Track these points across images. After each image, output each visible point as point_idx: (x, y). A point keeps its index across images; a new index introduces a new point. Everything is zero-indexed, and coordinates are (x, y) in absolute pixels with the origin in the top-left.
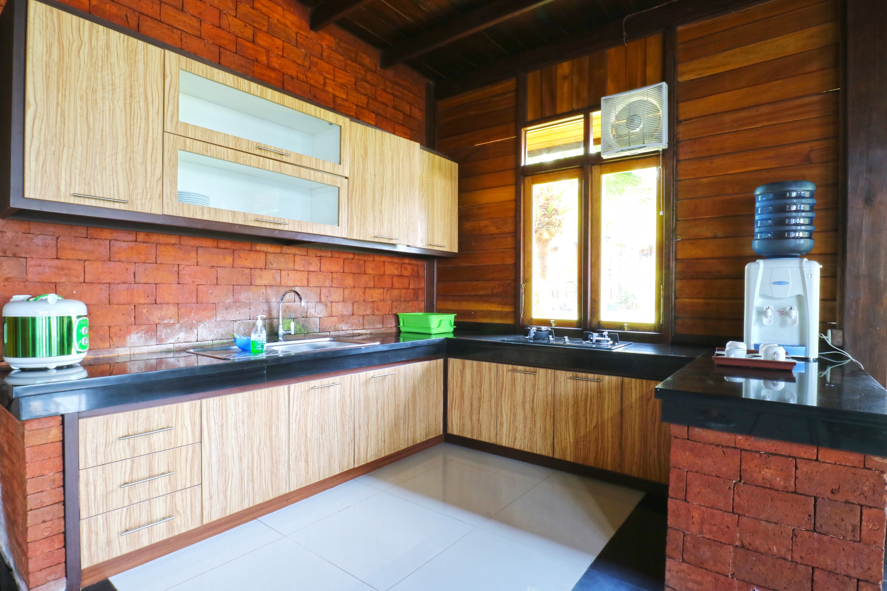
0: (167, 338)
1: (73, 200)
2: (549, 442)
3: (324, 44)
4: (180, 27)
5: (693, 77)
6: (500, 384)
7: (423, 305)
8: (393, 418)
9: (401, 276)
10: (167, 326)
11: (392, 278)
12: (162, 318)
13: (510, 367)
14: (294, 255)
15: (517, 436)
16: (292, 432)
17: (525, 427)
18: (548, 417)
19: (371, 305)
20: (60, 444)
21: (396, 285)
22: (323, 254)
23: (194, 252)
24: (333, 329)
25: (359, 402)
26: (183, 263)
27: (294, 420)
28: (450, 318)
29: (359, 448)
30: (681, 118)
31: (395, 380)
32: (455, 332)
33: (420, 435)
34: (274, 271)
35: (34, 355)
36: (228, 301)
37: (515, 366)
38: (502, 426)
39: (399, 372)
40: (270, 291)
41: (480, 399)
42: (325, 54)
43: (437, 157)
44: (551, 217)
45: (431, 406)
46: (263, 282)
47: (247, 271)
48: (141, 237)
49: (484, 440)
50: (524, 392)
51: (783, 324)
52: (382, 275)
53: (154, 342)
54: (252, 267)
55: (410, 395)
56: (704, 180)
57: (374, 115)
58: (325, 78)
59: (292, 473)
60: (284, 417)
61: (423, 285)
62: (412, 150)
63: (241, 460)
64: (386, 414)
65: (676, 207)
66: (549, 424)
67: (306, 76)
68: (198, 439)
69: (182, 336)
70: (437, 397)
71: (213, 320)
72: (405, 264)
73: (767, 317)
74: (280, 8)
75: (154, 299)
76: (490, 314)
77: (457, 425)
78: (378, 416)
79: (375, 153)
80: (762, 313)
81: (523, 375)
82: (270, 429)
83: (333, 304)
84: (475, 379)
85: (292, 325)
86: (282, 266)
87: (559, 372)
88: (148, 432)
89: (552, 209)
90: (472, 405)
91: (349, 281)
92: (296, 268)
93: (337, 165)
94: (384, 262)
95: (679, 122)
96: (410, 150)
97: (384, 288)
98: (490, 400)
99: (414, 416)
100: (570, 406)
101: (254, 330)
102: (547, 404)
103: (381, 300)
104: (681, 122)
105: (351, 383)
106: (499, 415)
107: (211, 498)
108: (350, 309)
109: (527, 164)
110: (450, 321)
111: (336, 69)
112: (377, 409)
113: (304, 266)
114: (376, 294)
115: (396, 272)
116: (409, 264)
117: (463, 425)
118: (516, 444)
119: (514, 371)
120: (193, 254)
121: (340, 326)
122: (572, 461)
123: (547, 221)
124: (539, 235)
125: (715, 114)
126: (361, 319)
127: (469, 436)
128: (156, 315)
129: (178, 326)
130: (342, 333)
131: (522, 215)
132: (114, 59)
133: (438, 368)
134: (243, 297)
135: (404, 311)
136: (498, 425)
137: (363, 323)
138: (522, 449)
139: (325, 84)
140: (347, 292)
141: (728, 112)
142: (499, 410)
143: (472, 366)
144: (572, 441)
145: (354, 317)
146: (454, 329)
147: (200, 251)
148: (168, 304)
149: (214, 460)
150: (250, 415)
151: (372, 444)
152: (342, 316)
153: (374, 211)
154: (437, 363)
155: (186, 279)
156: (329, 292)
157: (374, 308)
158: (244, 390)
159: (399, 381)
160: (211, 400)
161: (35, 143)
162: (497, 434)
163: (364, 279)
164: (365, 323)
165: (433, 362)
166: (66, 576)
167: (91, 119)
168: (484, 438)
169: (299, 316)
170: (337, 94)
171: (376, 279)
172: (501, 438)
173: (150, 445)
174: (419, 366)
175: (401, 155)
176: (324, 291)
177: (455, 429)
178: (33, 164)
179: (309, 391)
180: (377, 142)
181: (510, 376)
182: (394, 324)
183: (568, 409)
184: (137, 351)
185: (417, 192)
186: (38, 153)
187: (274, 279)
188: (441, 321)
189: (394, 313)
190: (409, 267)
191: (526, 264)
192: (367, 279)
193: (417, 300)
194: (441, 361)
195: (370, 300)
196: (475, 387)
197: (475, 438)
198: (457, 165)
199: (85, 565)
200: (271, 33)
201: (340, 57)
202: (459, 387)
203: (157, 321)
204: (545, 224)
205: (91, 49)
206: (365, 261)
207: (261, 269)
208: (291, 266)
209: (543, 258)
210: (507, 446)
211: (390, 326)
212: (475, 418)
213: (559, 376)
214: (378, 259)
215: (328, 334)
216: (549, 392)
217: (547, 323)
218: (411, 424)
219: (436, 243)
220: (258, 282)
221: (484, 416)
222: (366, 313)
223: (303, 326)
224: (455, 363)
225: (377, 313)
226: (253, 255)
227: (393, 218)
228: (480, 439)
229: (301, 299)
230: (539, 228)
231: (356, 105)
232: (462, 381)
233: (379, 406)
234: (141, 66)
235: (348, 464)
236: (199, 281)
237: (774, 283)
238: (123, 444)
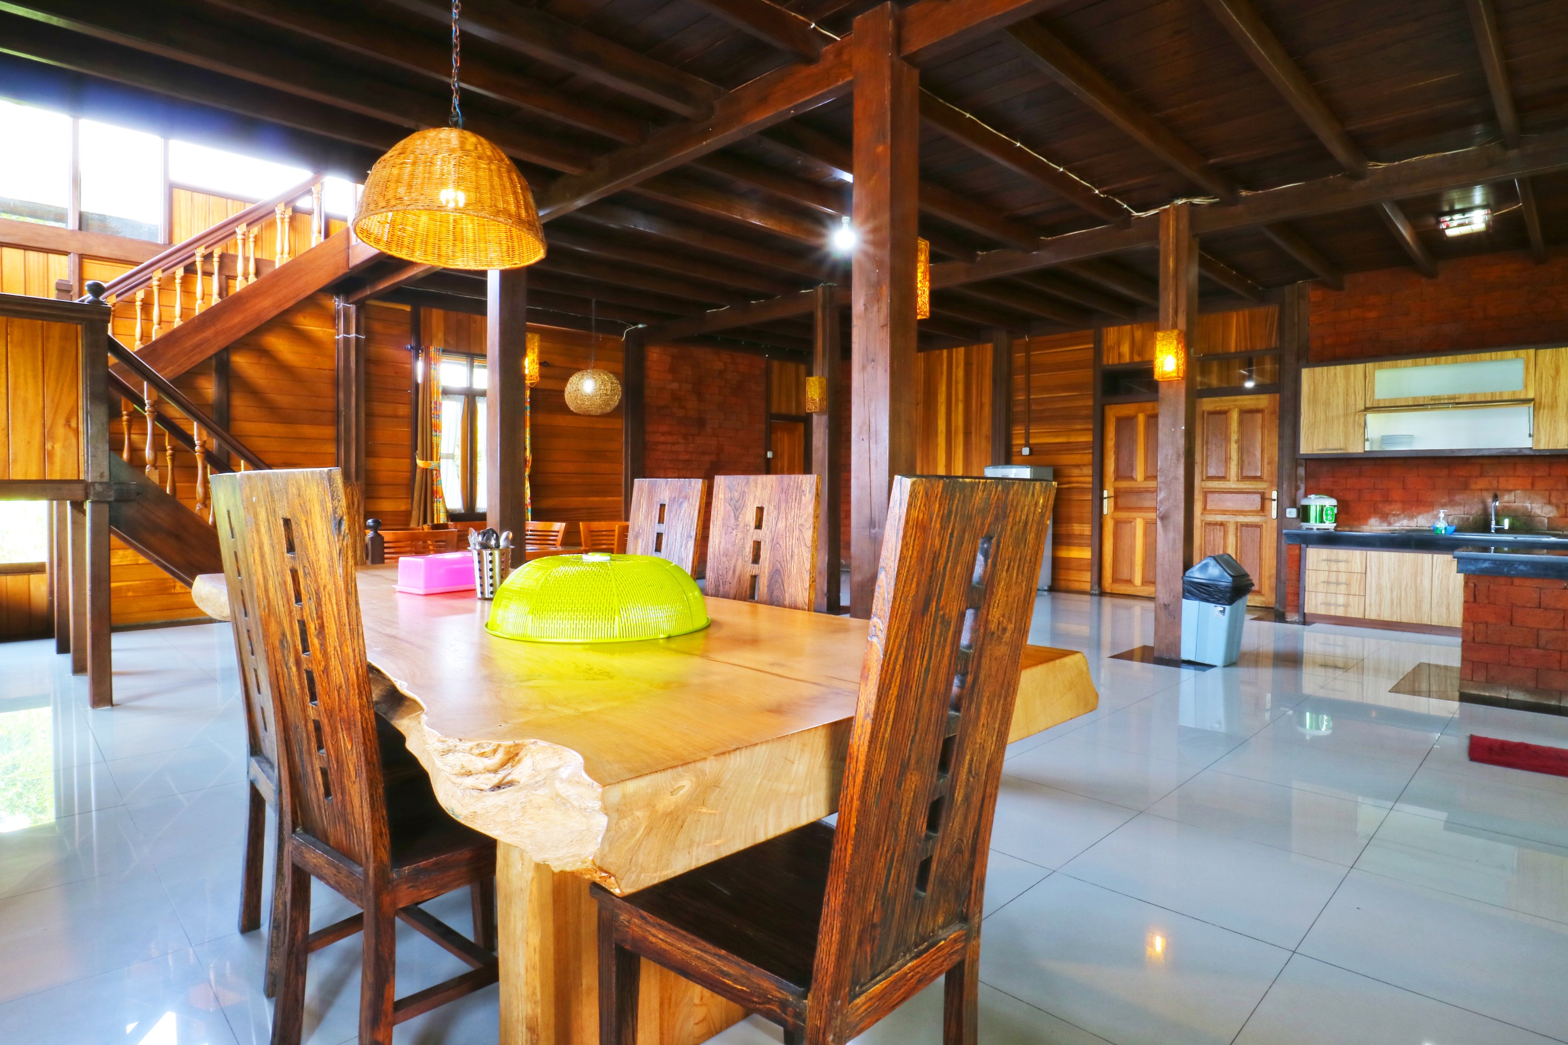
0: (1395, 523)
1: (1319, 452)
10: (1395, 515)
12: (1392, 511)
16: (1435, 585)
20: (1298, 556)
23: (1416, 469)
26: (1407, 476)
27: (1436, 578)
34: (1490, 479)
36: (1445, 500)
40: (1485, 494)
46: (1479, 487)
47: (1462, 479)
53: (1386, 524)
54: (1467, 475)
59: (1433, 612)
60: (1427, 574)
63: (1392, 591)
68: (1364, 571)
69: (1405, 522)
71: (1430, 514)
75: (1386, 498)
85: (1507, 521)
86: (1501, 473)
88: (1337, 561)
92: (1515, 475)
107: (1370, 606)
113: (1527, 472)
128: (1387, 509)
129: (1402, 516)
132: (1338, 379)
134: (1457, 497)
147: (1421, 467)
148: (1396, 502)
149: (1374, 585)
150: (1400, 566)
155: (1410, 486)
158: (1396, 552)
160: (1373, 553)
161: (1304, 430)
166: (1298, 613)
167: (1328, 413)
169: (1517, 514)
173: (1337, 567)
184: (1375, 528)
186: (1305, 434)
187: (1491, 484)
199: (1304, 611)
203: (1389, 512)
205: (1328, 379)
207: (1477, 477)
208: (1510, 473)
220: (1473, 486)
223: (1521, 524)
226: (1468, 467)
234: (1352, 377)
236: (1419, 487)
238: (1324, 563)
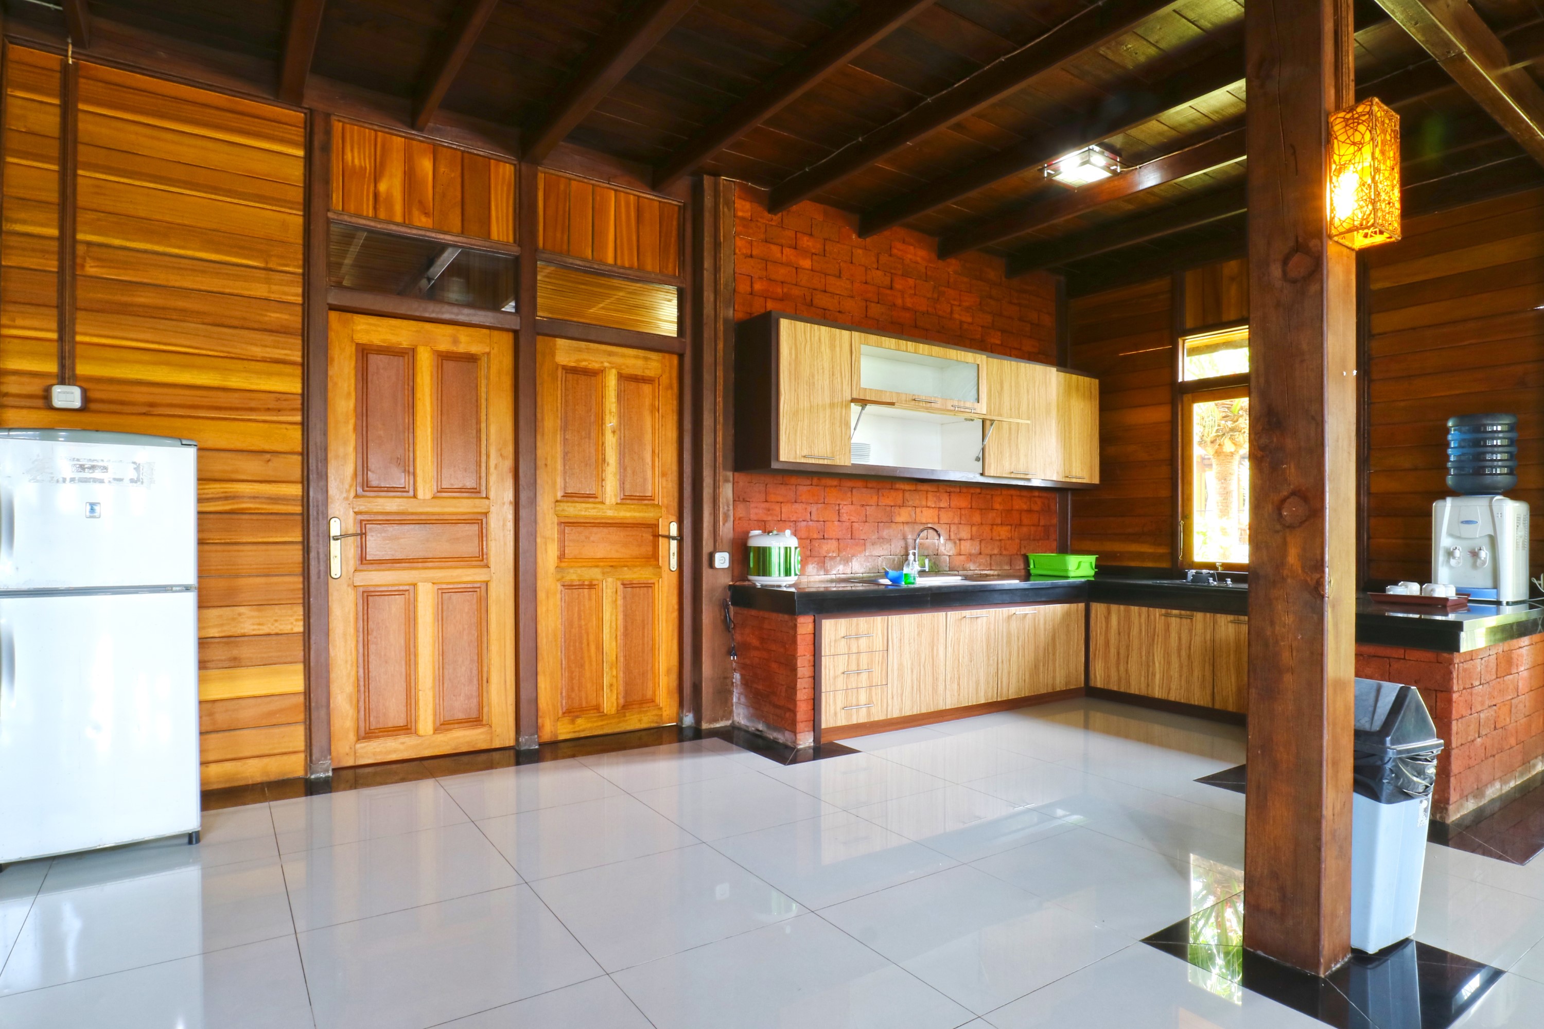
0: (832, 570)
1: (802, 460)
2: (1209, 691)
3: (950, 270)
4: (838, 292)
5: (1387, 284)
6: (1152, 630)
7: (1054, 545)
8: (1033, 659)
9: (1030, 511)
10: (831, 559)
11: (1021, 514)
12: (828, 552)
13: (1163, 611)
14: (927, 492)
15: (1172, 686)
16: (949, 655)
17: (1181, 676)
18: (1207, 665)
19: (998, 543)
20: (812, 635)
21: (1026, 521)
22: (952, 490)
23: (850, 493)
24: (961, 568)
25: (1002, 637)
26: (842, 503)
27: (950, 645)
28: (1091, 559)
29: (1002, 682)
30: (1375, 331)
31: (1035, 619)
32: (1096, 575)
33: (1060, 682)
34: (910, 508)
35: (770, 575)
36: (873, 537)
37: (1169, 611)
38: (1155, 676)
39: (1039, 612)
40: (907, 529)
41: (1128, 647)
42: (952, 280)
43: (1074, 376)
44: (1237, 421)
45: (1071, 653)
46: (902, 520)
47: (888, 509)
48: (815, 481)
49: (1132, 692)
50: (1180, 639)
51: (1474, 566)
52: (1009, 511)
53: (822, 572)
54: (892, 504)
55: (1050, 638)
56: (1402, 404)
57: (999, 334)
58: (952, 305)
59: (948, 692)
60: (942, 640)
61: (1055, 521)
62: (1048, 377)
63: (912, 672)
64: (1026, 653)
65: (1368, 434)
66: (1208, 674)
67: (935, 309)
68: (885, 649)
69: (841, 568)
70: (1078, 645)
71: (863, 555)
72: (1034, 497)
73: (1454, 558)
74: (912, 248)
75: (822, 534)
76: (1140, 556)
77: (1101, 677)
78: (1018, 653)
79: (1011, 386)
80: (1450, 554)
81: (1178, 620)
82: (933, 650)
83: (962, 542)
84: (1122, 624)
85: (927, 562)
86: (917, 503)
87: (1219, 615)
88: (857, 637)
89: (1239, 408)
90: (1118, 654)
91: (977, 518)
92: (928, 505)
93: (976, 404)
94: (1012, 496)
95: (1372, 336)
96: (1046, 377)
97: (1011, 525)
98: (1140, 648)
99: (1054, 661)
100: (1232, 652)
101: (907, 563)
102: (1206, 650)
103: (1009, 539)
104: (1374, 336)
105: (995, 617)
106: (1151, 664)
107: (893, 698)
108: (978, 548)
109: (1186, 379)
110: (1091, 563)
111: (962, 293)
112: (1018, 648)
113: (935, 502)
114: (1004, 532)
115: (1025, 507)
116: (1039, 497)
117: (1109, 676)
118: (1171, 695)
119: (1167, 615)
120: (849, 494)
121: (968, 565)
122: (1234, 711)
123: (1230, 426)
124: (1217, 446)
125: (1414, 329)
126: (988, 559)
127: (1115, 688)
128: (824, 549)
129: (838, 559)
130: (970, 573)
131: (1180, 440)
132: (823, 349)
133: (1079, 612)
134: (885, 533)
135: (1034, 551)
136: (1150, 675)
137: (991, 564)
138: (1177, 700)
139: (952, 312)
140: (974, 529)
141: (1429, 326)
142: (1151, 658)
143: (1119, 611)
144: (1234, 690)
145: (981, 556)
146: (1096, 572)
147: (854, 491)
148: (832, 539)
149: (896, 667)
150: (919, 634)
151: (1014, 681)
152: (970, 555)
153: (1010, 447)
154: (1078, 607)
155: (845, 517)
156: (958, 528)
157: (1001, 547)
158: (914, 613)
159: (1039, 620)
161: (785, 421)
162: (1148, 685)
163: (991, 515)
164: (993, 563)
165: (1074, 606)
166: (814, 731)
167: (812, 397)
168: (1134, 690)
169: (931, 553)
170: (964, 319)
171: (1004, 515)
172: (1153, 689)
173: (858, 645)
174: (1057, 610)
175: (1037, 384)
176: (953, 528)
177: (1098, 681)
178: (784, 436)
179: (961, 619)
180: (1013, 375)
181: (1163, 621)
182: (1022, 566)
183: (1229, 655)
185: (1054, 421)
186: (786, 429)
187: (910, 515)
188: (1080, 563)
189: (1022, 553)
190: (1039, 501)
191: (1185, 497)
192: (995, 515)
193: (1048, 539)
194: (1082, 606)
195: (998, 538)
196: (1122, 634)
197: (1122, 690)
198: (1096, 382)
199: (823, 726)
200: (906, 275)
201: (965, 280)
202: (1103, 633)
203: (825, 554)
204: (1228, 430)
205: (811, 345)
206: (992, 495)
207: (900, 507)
208: (924, 503)
209: (1225, 480)
210: (1160, 697)
211: (1018, 568)
212: (1122, 668)
213: (1219, 620)
214: (1005, 492)
215: (956, 573)
216: (1208, 637)
217: (1212, 566)
218: (1051, 668)
219: (1074, 474)
220: (897, 519)
221: (1133, 667)
222: (993, 553)
223: (935, 563)
224: (1098, 608)
225: (1004, 553)
226: (893, 493)
227: (1030, 451)
228: (1128, 691)
229: (939, 535)
230: (1218, 436)
231: (982, 327)
232: (1107, 627)
233: (1020, 643)
235: (992, 696)
236: (853, 519)
237: (1462, 522)
238: (843, 642)
